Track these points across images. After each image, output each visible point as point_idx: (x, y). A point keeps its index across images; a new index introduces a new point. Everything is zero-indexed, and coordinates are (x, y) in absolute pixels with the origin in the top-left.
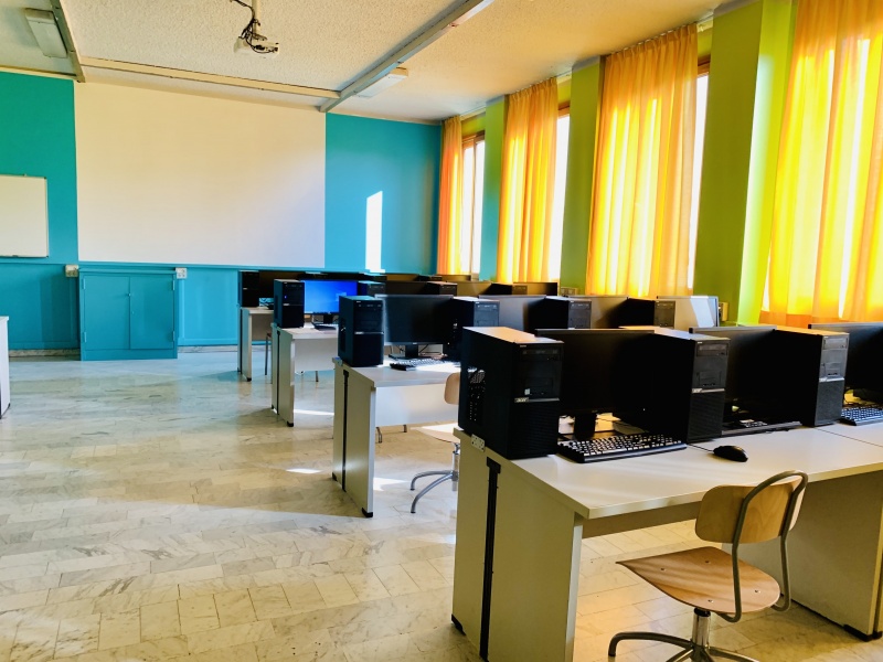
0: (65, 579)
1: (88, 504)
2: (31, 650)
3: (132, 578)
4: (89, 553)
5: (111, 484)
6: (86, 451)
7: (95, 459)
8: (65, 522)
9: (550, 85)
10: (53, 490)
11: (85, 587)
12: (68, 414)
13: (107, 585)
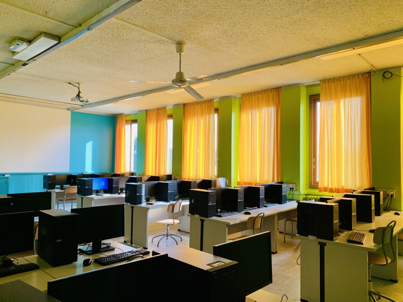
9: (164, 109)
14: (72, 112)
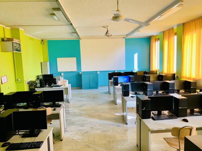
0: (79, 130)
1: (82, 118)
2: (75, 140)
3: (88, 131)
4: (82, 126)
5: (86, 115)
6: (82, 108)
7: (84, 110)
8: (79, 121)
9: (172, 29)
10: (77, 115)
11: (82, 132)
12: (80, 101)
13: (85, 132)
14: (126, 39)
